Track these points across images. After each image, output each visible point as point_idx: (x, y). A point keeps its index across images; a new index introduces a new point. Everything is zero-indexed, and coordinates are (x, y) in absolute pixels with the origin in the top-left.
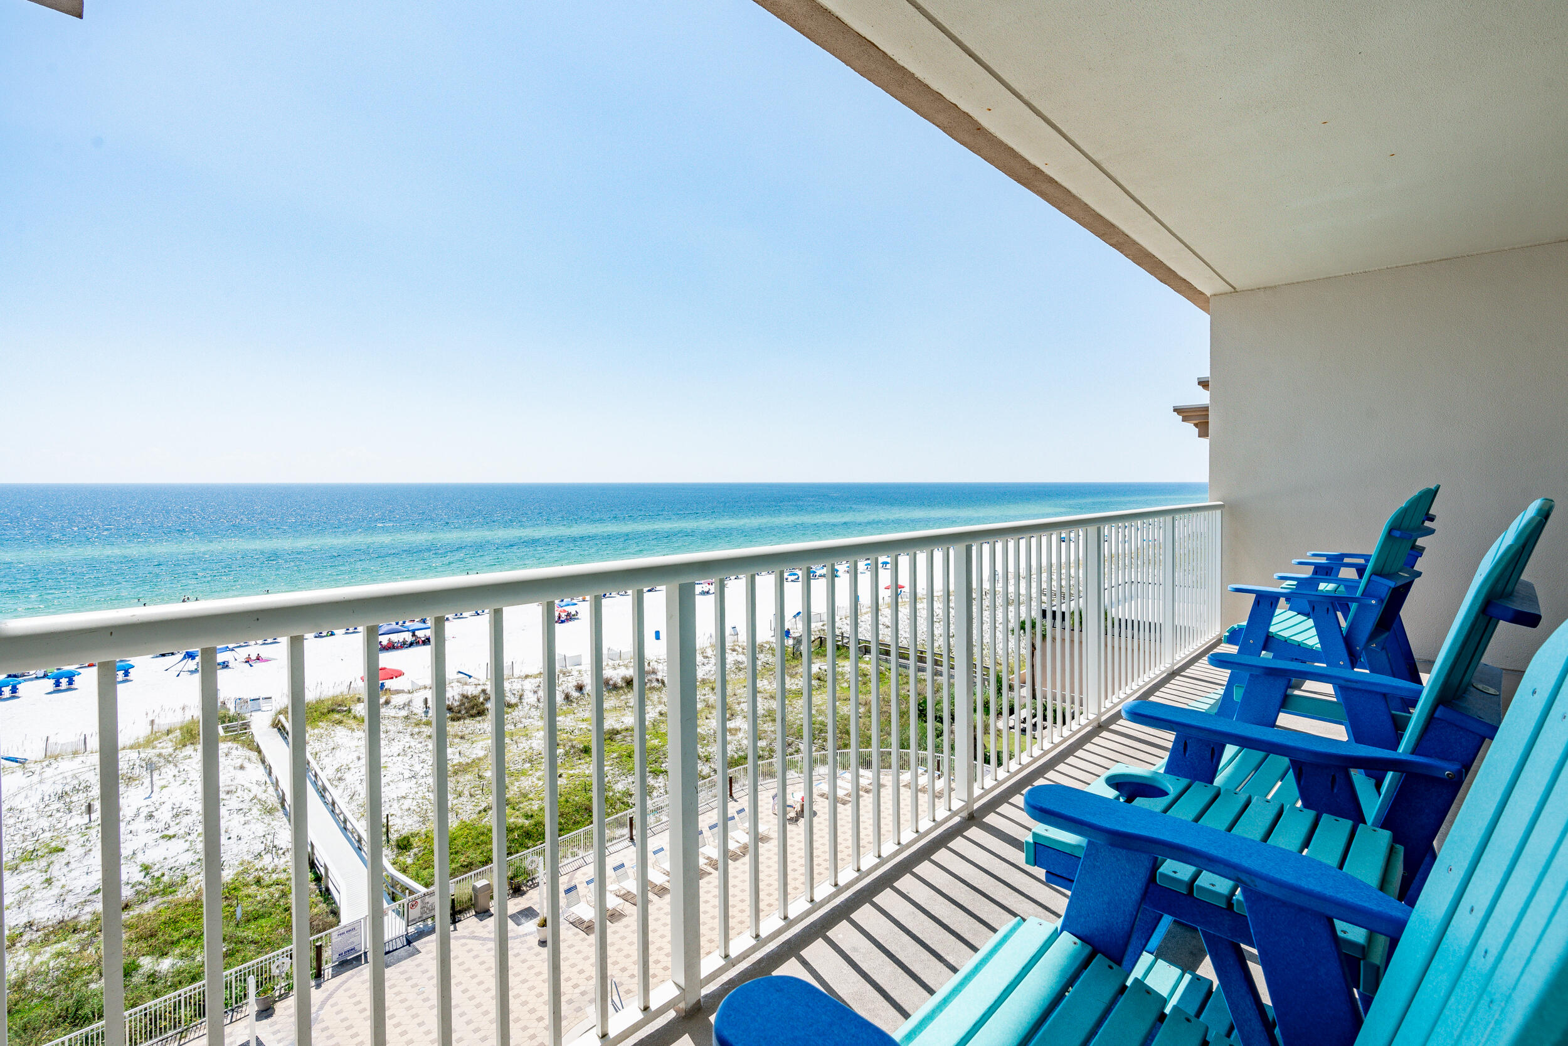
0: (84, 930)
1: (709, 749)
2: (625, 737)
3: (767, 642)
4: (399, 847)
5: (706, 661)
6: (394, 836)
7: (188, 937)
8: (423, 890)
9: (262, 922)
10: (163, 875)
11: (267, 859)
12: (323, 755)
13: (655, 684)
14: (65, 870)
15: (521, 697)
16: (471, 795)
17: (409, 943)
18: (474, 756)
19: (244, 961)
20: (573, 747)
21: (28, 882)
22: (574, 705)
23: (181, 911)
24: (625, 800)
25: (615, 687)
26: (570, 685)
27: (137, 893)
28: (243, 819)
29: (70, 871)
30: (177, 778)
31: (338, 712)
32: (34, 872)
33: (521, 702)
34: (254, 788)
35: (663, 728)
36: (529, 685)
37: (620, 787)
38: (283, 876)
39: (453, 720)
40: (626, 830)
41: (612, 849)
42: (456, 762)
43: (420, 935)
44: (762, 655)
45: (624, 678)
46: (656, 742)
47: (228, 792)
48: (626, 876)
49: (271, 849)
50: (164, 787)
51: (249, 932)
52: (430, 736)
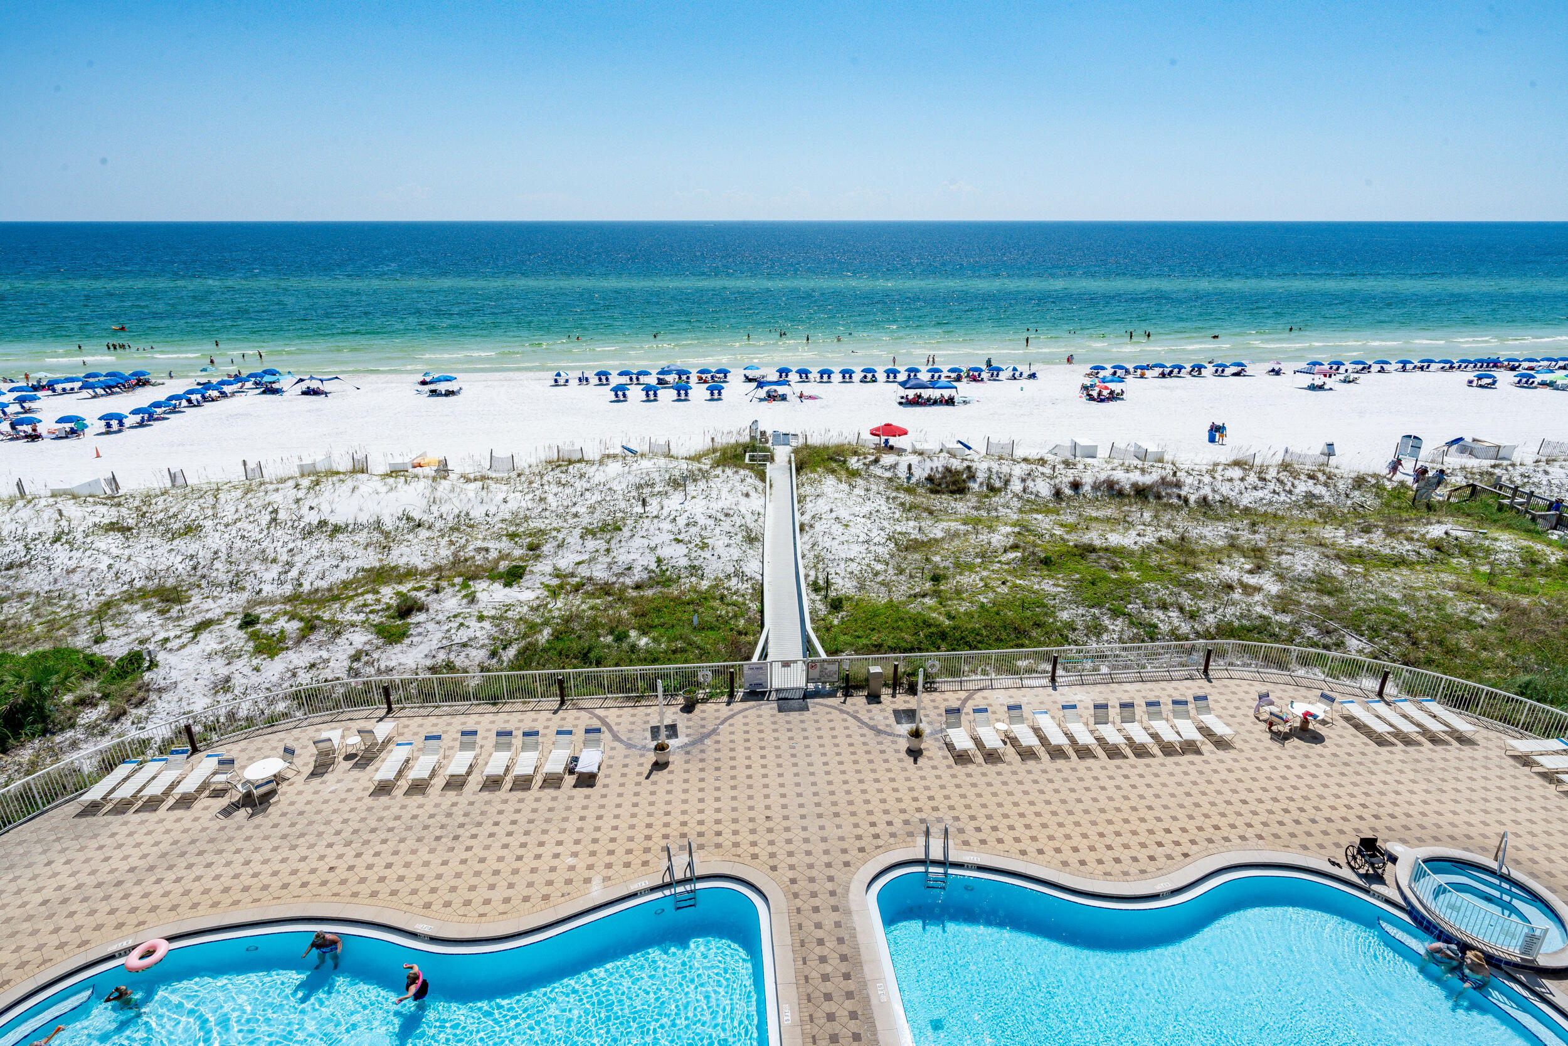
0: (613, 595)
1: (1202, 603)
2: (1100, 558)
3: (1374, 476)
4: (831, 605)
5: (1260, 484)
6: (832, 594)
7: (663, 625)
8: (824, 656)
9: (710, 633)
10: (667, 570)
11: (734, 580)
12: (808, 499)
13: (1175, 501)
14: (618, 545)
15: (1007, 483)
16: (911, 576)
17: (805, 698)
18: (932, 536)
19: (686, 661)
20: (1033, 553)
22: (1064, 504)
23: (666, 603)
24: (1066, 632)
25: (1121, 494)
26: (1065, 480)
27: (650, 578)
28: (727, 541)
29: (620, 547)
30: (704, 492)
31: (836, 461)
32: (603, 541)
33: (1006, 488)
34: (749, 516)
35: (1154, 559)
36: (1019, 470)
37: (1065, 616)
38: (740, 599)
39: (933, 491)
40: (1049, 668)
41: (1026, 682)
42: (913, 537)
43: (816, 694)
44: (1357, 493)
45: (1134, 485)
46: (1134, 575)
47: (727, 515)
48: (1021, 719)
49: (739, 574)
50: (694, 497)
51: (697, 639)
52: (902, 504)
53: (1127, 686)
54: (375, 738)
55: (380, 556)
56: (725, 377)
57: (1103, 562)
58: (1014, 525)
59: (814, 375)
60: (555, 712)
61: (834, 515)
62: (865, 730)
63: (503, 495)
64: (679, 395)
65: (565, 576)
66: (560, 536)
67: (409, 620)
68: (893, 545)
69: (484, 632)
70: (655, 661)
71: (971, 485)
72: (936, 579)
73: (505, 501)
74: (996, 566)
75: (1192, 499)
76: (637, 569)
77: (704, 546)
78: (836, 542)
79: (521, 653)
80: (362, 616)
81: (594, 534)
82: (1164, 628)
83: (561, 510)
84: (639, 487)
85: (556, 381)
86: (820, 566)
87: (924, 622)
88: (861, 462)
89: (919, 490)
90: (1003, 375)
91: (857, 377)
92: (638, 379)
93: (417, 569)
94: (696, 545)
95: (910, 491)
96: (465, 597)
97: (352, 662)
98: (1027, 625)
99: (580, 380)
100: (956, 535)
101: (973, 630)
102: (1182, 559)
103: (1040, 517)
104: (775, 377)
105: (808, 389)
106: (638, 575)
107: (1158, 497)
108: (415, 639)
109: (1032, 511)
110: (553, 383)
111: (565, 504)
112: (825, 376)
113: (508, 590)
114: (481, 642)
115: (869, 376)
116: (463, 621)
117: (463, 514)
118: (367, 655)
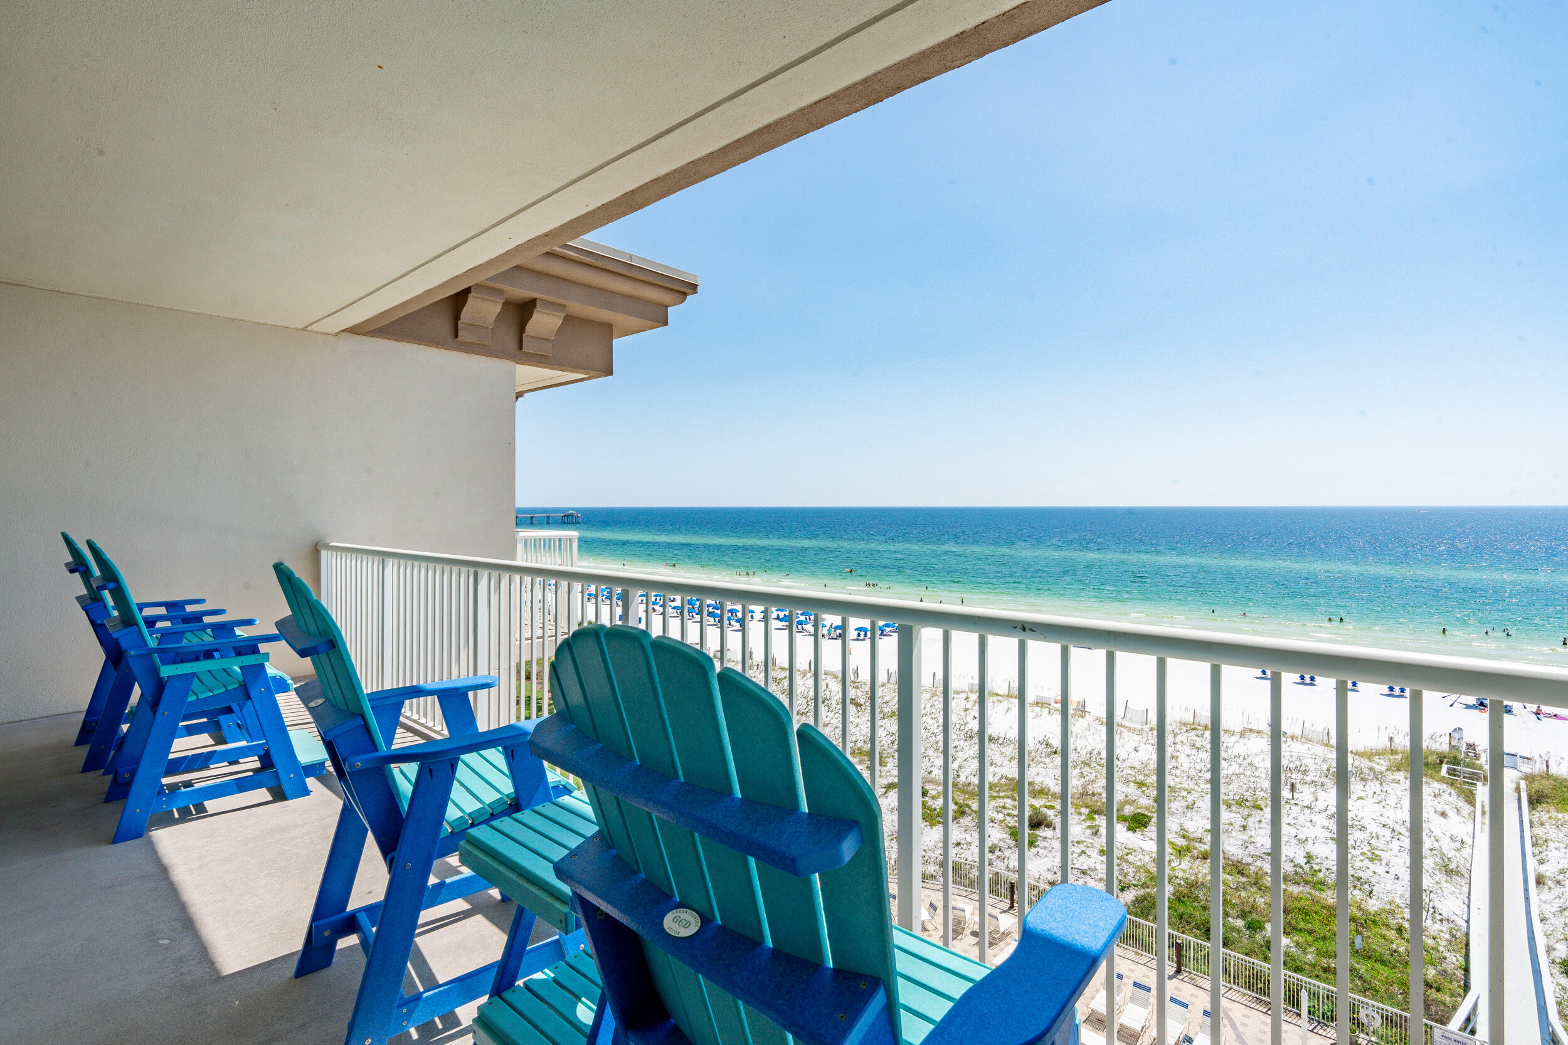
0: (1247, 877)
7: (1311, 932)
9: (1380, 967)
10: (1320, 871)
14: (1257, 825)
21: (1233, 821)
23: (1317, 908)
27: (1296, 873)
29: (1259, 828)
30: (1376, 796)
32: (1238, 815)
34: (1445, 841)
38: (1429, 941)
50: (1361, 798)
51: (1360, 966)
54: (998, 926)
65: (1193, 839)
66: (1190, 798)
67: (1037, 832)
69: (1104, 866)
70: (1299, 969)
73: (1136, 750)
77: (1374, 858)
79: (1138, 901)
80: (1000, 816)
81: (1229, 806)
83: (1192, 772)
93: (1049, 791)
94: (1363, 854)
96: (1089, 827)
97: (988, 852)
108: (1041, 851)
111: (1198, 767)
113: (1130, 834)
114: (1100, 876)
116: (1084, 849)
117: (1095, 752)
118: (1000, 850)
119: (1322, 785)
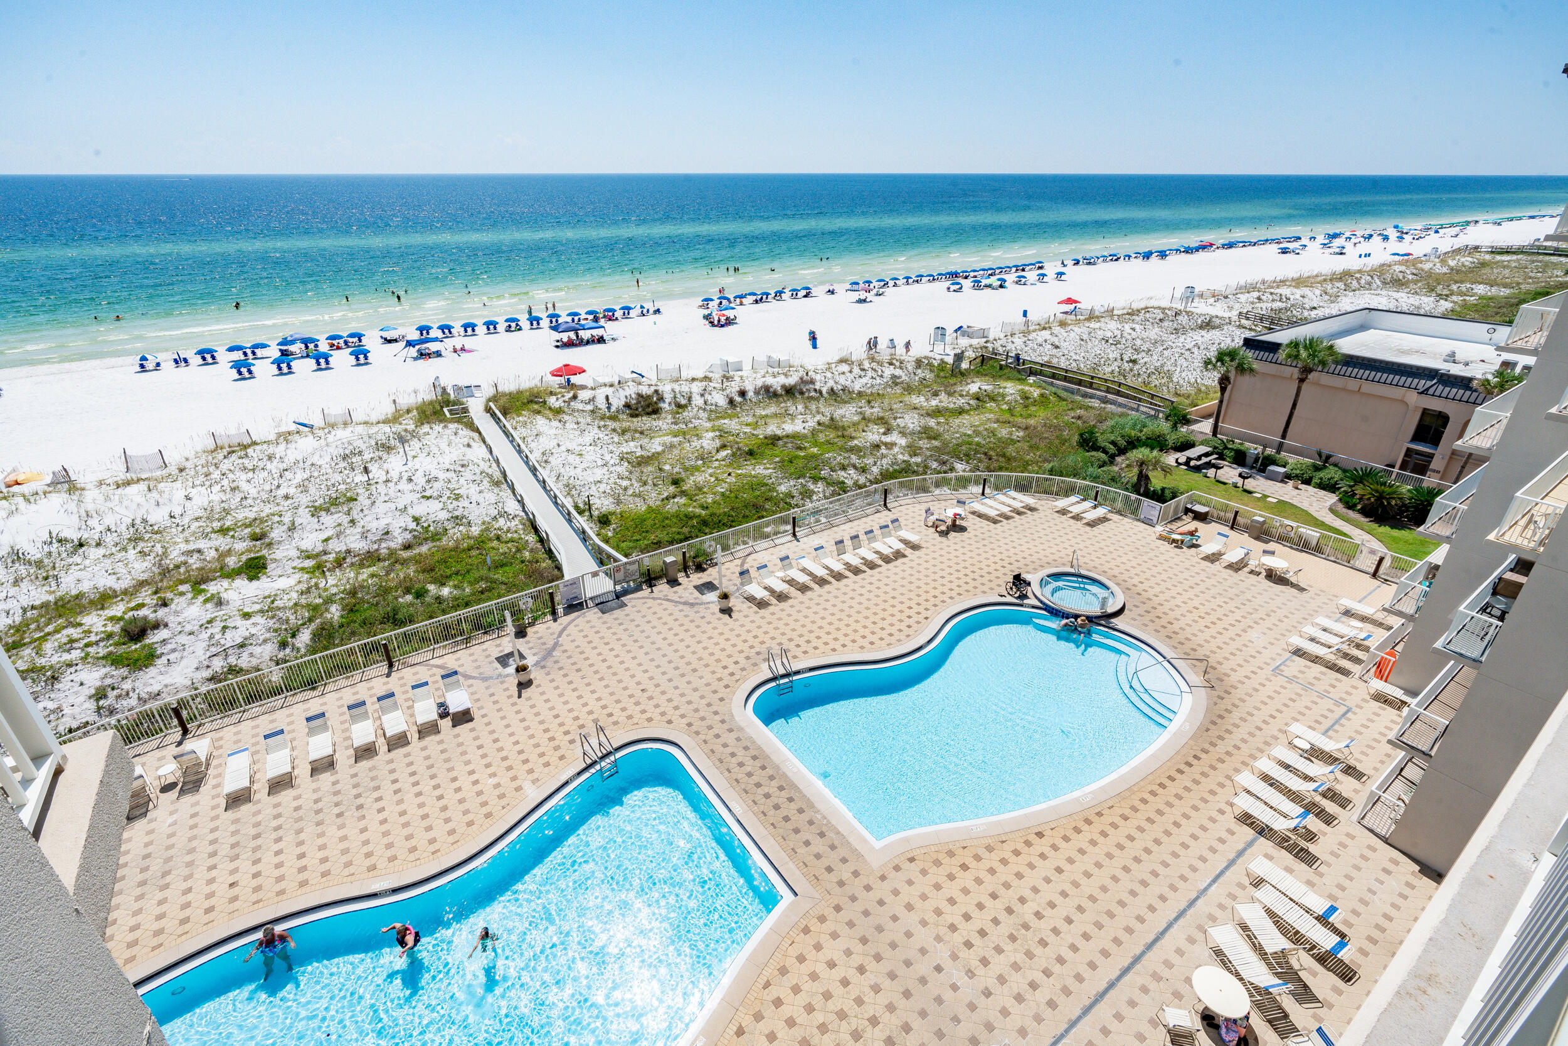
0: (385, 560)
1: (865, 460)
2: (786, 443)
3: (925, 358)
4: (600, 522)
5: (863, 373)
6: (596, 513)
7: (457, 573)
8: (625, 560)
9: (506, 569)
10: (429, 526)
11: (502, 522)
12: (530, 440)
13: (813, 394)
14: (361, 515)
15: (690, 399)
16: (655, 485)
17: (618, 597)
18: (653, 450)
19: (499, 597)
20: (739, 449)
21: (339, 521)
22: (739, 409)
23: (447, 554)
24: (788, 500)
25: (775, 395)
26: (733, 390)
27: (415, 537)
28: (476, 488)
29: (365, 516)
30: (422, 451)
31: (536, 403)
32: (341, 514)
33: (690, 404)
34: (482, 464)
35: (822, 437)
36: (696, 388)
37: (783, 489)
38: (515, 535)
39: (632, 416)
40: (789, 527)
41: (777, 541)
42: (638, 454)
43: (625, 592)
44: (919, 371)
45: (783, 386)
46: (815, 450)
47: (463, 466)
48: (790, 566)
49: (503, 514)
50: (414, 457)
51: (498, 576)
52: (614, 430)
53: (842, 527)
54: (198, 758)
55: (47, 588)
56: (360, 341)
57: (790, 445)
58: (714, 431)
59: (457, 329)
60: (388, 675)
61: (563, 448)
62: (681, 607)
63: (183, 493)
64: (318, 364)
65: (317, 555)
66: (287, 519)
67: (147, 642)
68: (626, 464)
69: (259, 627)
70: (467, 605)
71: (662, 405)
72: (676, 482)
73: (188, 498)
74: (716, 464)
75: (824, 391)
76: (396, 532)
77: (458, 497)
78: (578, 471)
79: (316, 636)
80: (76, 653)
81: (327, 510)
82: (849, 482)
83: (265, 496)
84: (345, 457)
85: (142, 366)
86: (574, 492)
87: (686, 516)
88: (561, 400)
89: (621, 416)
90: (633, 313)
91: (501, 327)
92: (254, 353)
93: (115, 591)
94: (449, 498)
95: (613, 418)
96: (206, 601)
97: (98, 700)
98: (761, 501)
99: (176, 361)
100: (672, 446)
101: (725, 513)
102: (840, 433)
103: (726, 421)
104: (415, 335)
105: (458, 342)
106: (399, 538)
107: (802, 393)
108: (172, 657)
109: (718, 418)
110: (139, 369)
111: (267, 487)
112: (469, 330)
113: (255, 583)
114: (261, 638)
115: (513, 325)
116: (223, 624)
117: (138, 522)
118: (113, 689)
119: (381, 458)
